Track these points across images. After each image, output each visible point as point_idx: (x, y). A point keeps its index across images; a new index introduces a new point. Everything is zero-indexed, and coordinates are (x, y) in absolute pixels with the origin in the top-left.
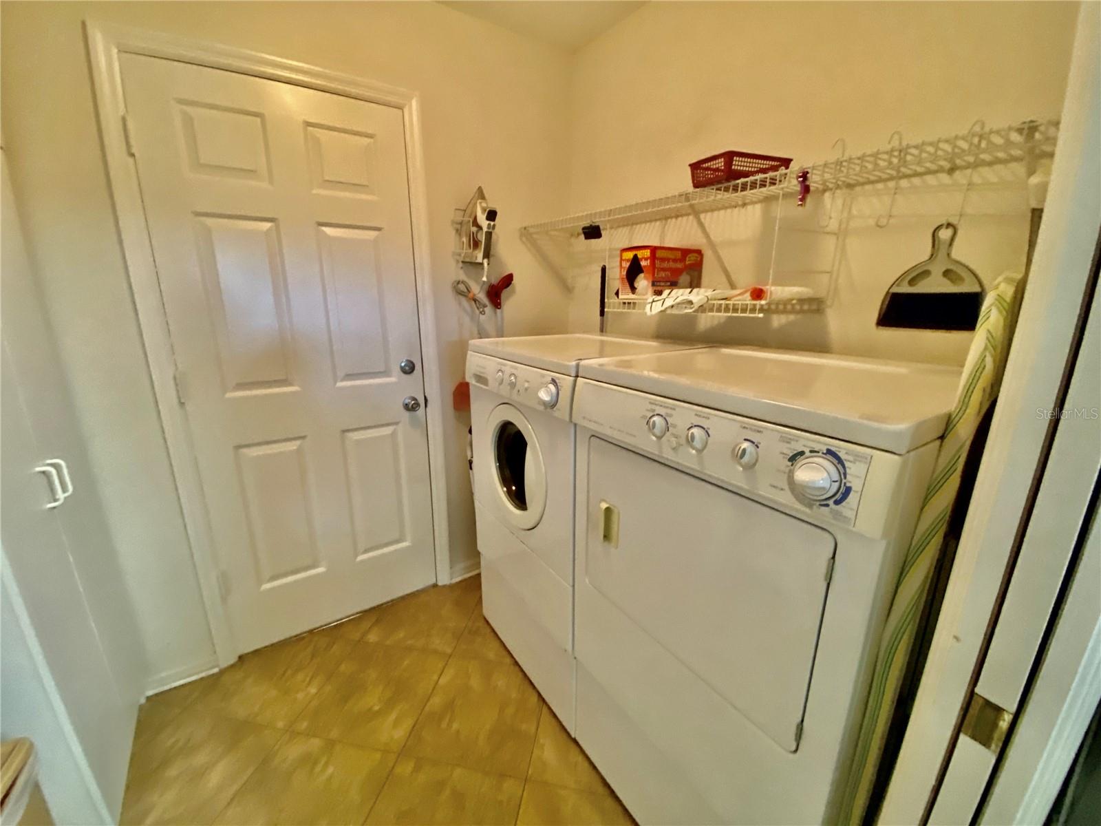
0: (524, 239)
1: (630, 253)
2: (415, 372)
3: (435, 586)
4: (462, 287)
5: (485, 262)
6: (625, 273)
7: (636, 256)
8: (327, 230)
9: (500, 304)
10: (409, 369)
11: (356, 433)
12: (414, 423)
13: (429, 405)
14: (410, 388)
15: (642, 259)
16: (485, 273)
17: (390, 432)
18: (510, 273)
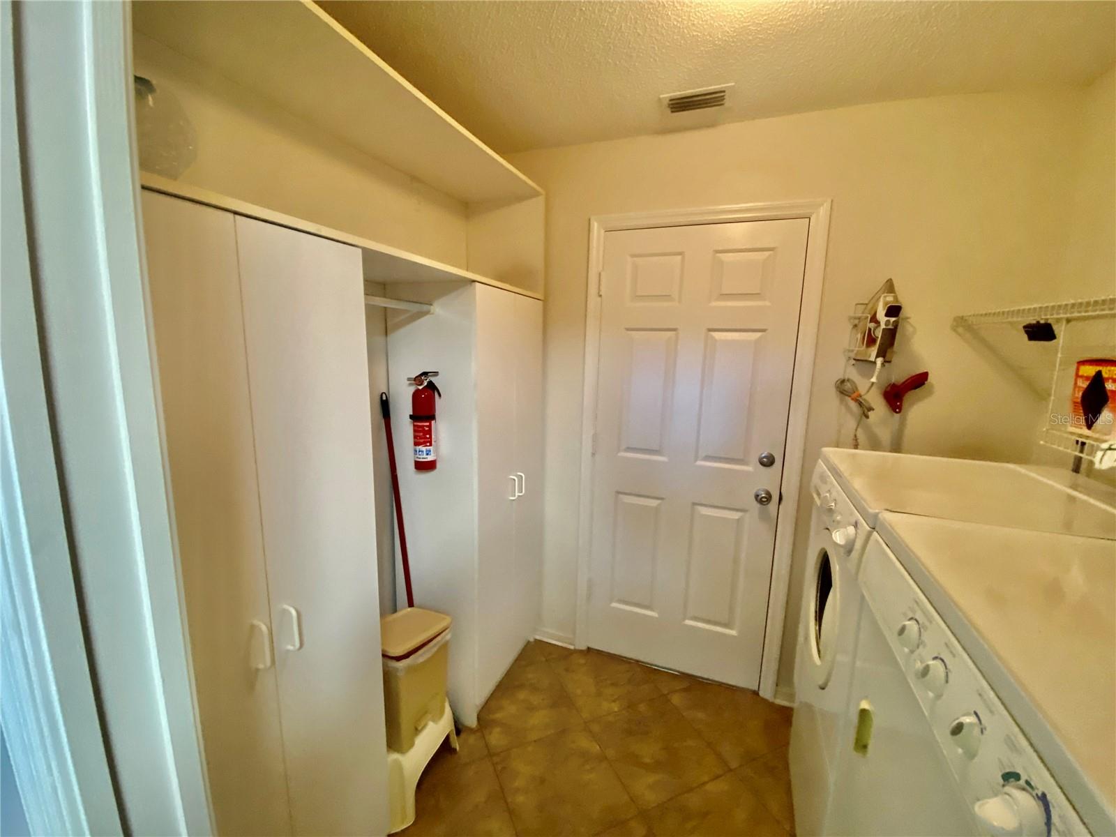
0: (960, 330)
1: (1091, 367)
2: (774, 465)
3: (756, 693)
4: (848, 386)
5: (879, 361)
6: (1081, 394)
7: (1099, 373)
8: (717, 335)
9: (900, 408)
10: (768, 462)
11: (706, 509)
12: (764, 517)
13: (783, 502)
14: (766, 480)
15: (1108, 379)
16: (876, 373)
17: (737, 518)
18: (925, 371)
